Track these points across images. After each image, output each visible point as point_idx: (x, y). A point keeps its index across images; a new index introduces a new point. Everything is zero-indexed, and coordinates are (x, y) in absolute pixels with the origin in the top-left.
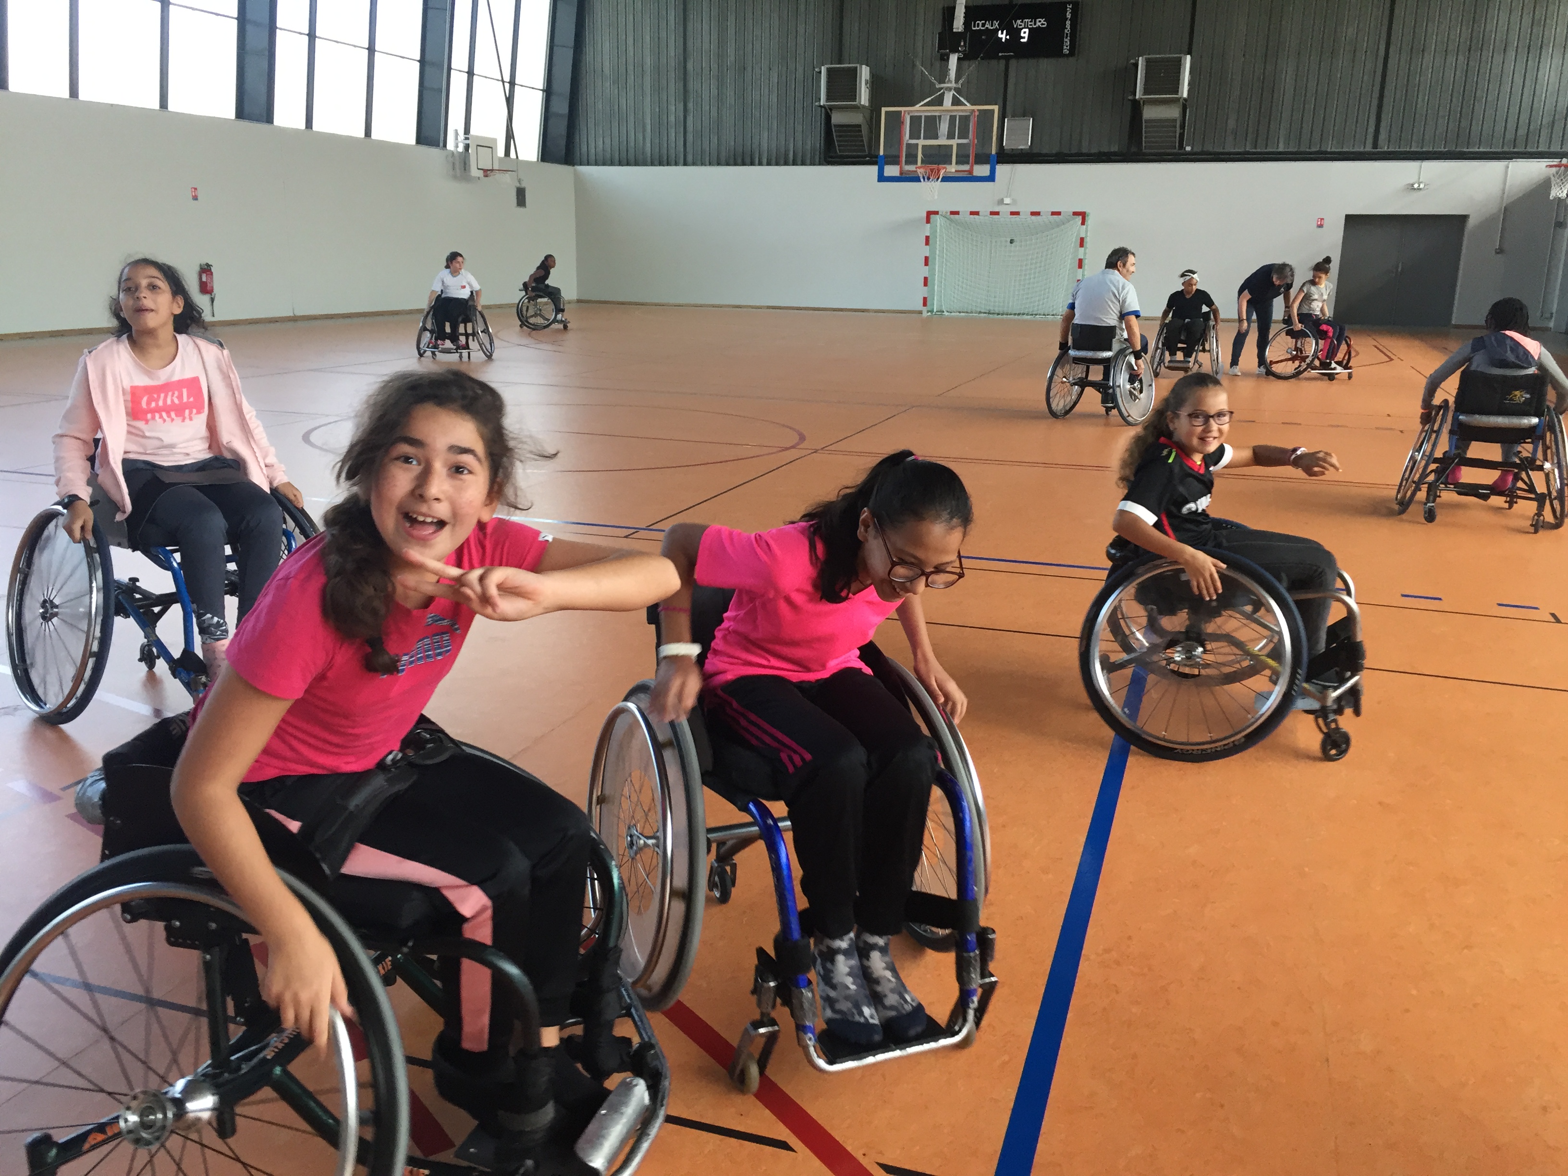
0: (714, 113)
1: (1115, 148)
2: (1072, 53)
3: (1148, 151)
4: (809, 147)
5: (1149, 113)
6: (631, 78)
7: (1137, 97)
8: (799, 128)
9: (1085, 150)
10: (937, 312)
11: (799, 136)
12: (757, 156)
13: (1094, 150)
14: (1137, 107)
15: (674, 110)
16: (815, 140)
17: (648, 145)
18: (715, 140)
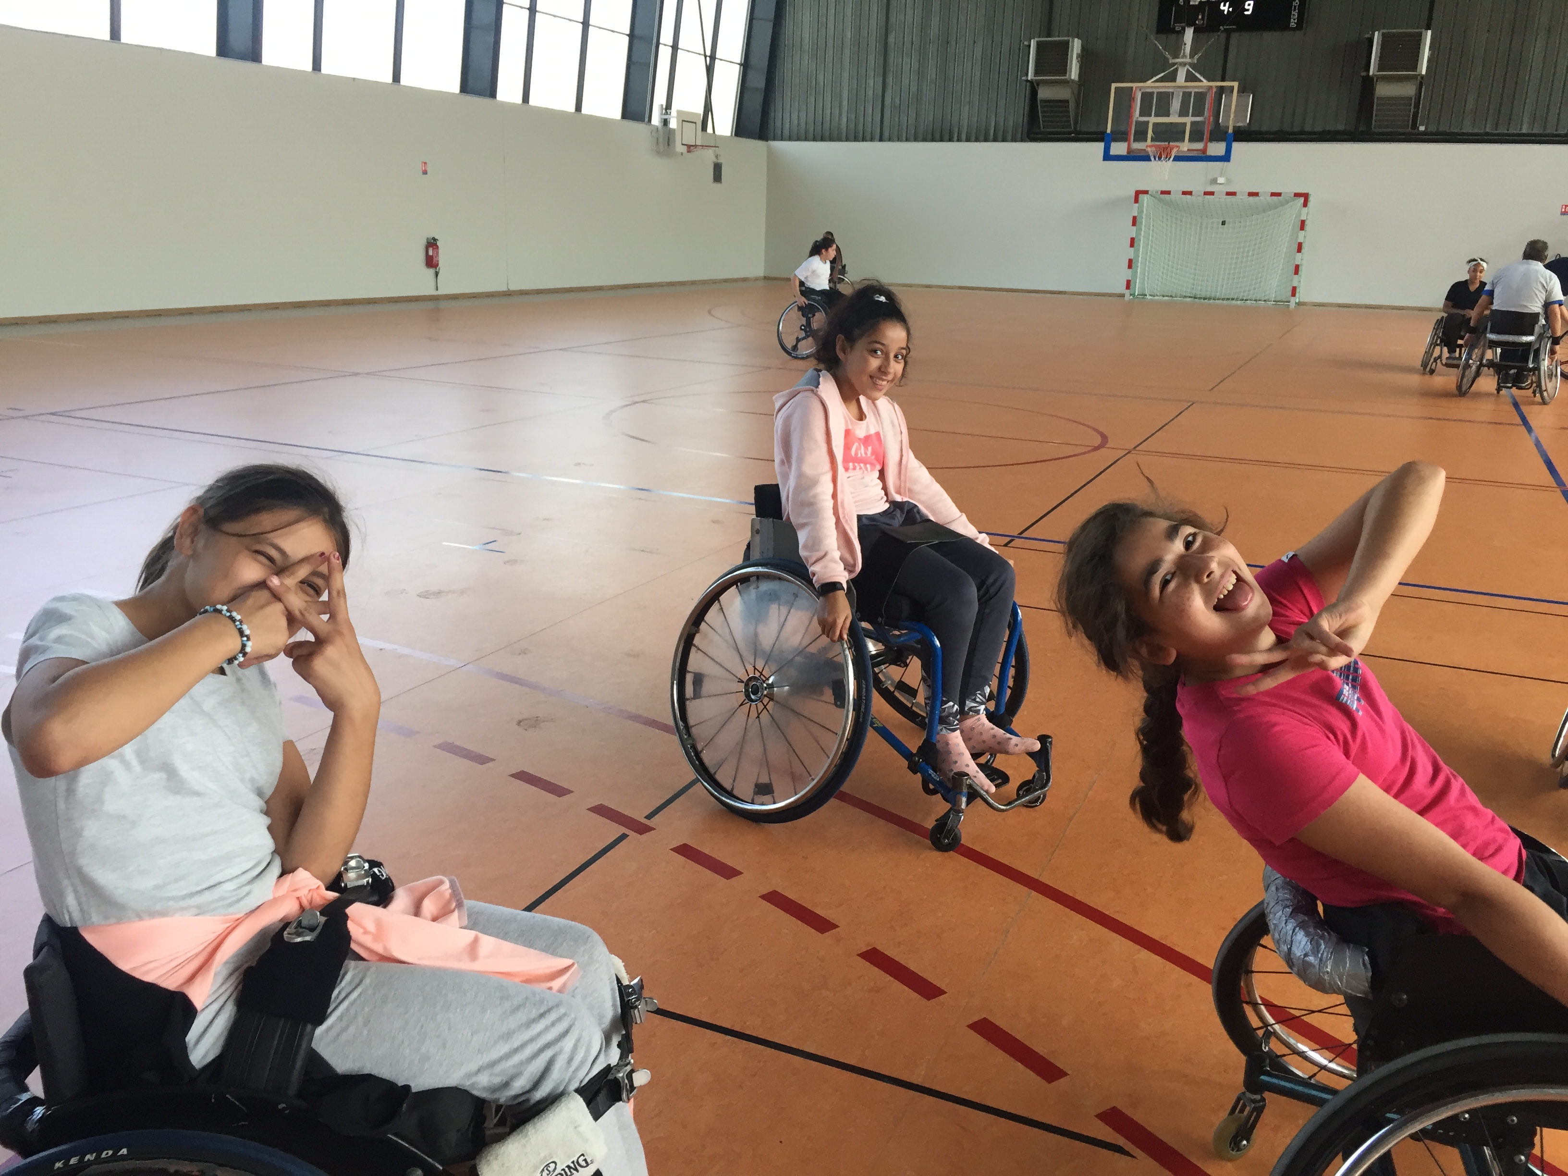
0: (914, 88)
1: (1341, 127)
2: (1300, 25)
3: (1376, 130)
4: (1011, 123)
5: (1383, 90)
6: (830, 52)
7: (1371, 73)
8: (1002, 103)
9: (1308, 128)
10: (1138, 295)
11: (1001, 112)
12: (956, 130)
13: (1319, 129)
14: (1368, 84)
15: (873, 83)
16: (1018, 114)
17: (844, 120)
18: (913, 115)
